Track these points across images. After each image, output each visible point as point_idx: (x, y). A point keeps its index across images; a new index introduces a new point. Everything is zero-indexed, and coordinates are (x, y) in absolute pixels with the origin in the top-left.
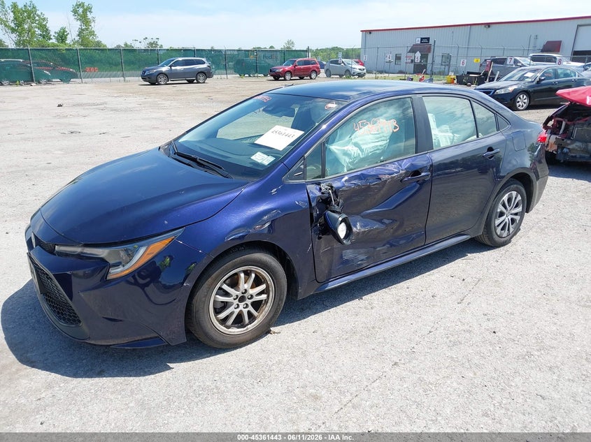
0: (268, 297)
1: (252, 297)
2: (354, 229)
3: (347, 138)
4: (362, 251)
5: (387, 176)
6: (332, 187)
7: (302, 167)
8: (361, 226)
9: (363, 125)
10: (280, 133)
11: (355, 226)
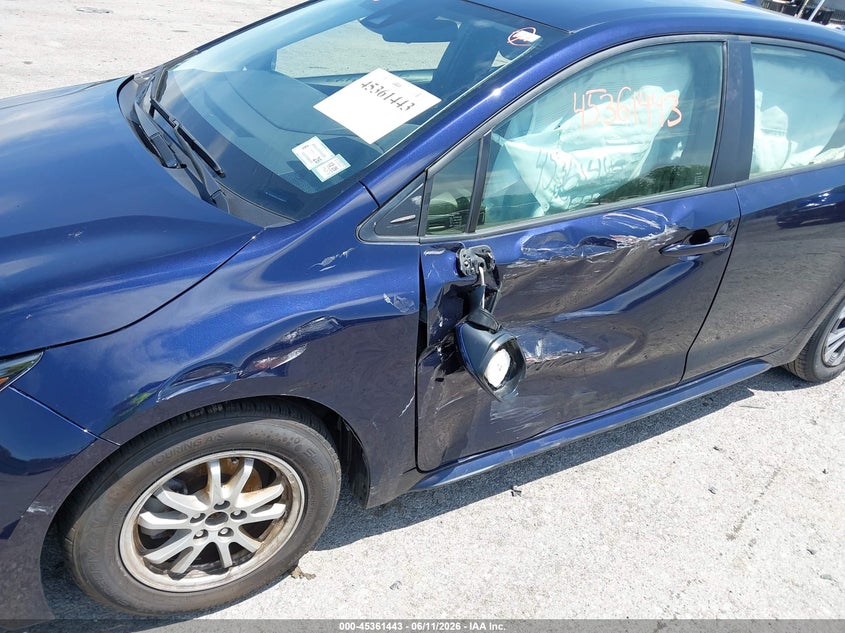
0: (289, 509)
1: (243, 514)
2: (529, 357)
3: (550, 128)
4: (537, 399)
5: (631, 238)
6: (488, 259)
7: (417, 200)
8: (546, 350)
9: (596, 100)
10: (381, 93)
11: (532, 350)
